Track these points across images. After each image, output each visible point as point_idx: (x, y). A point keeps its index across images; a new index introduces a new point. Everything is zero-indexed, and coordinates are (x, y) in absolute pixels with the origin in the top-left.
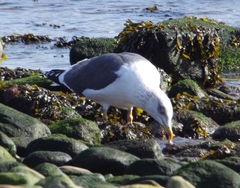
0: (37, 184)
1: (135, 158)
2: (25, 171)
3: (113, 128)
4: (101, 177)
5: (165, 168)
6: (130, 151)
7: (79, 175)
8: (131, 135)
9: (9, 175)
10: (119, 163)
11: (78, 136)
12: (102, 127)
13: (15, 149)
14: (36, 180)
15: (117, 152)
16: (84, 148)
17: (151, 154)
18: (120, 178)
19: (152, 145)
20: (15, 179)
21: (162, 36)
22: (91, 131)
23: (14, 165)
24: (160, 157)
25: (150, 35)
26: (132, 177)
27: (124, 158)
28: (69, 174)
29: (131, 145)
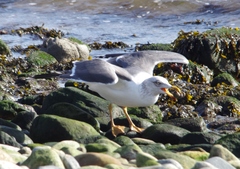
0: (115, 152)
1: (187, 132)
2: (107, 142)
3: (171, 110)
4: (162, 146)
5: (209, 139)
6: (183, 126)
7: (146, 144)
8: (184, 114)
9: (95, 145)
10: (175, 135)
11: (144, 116)
12: (162, 109)
13: (99, 126)
14: (115, 149)
15: (174, 127)
16: (150, 125)
17: (199, 128)
18: (176, 146)
19: (199, 122)
20: (100, 148)
21: (206, 42)
22: (154, 112)
23: (98, 138)
24: (206, 131)
25: (197, 41)
26: (185, 146)
27: (179, 132)
28: (138, 144)
29: (184, 122)
